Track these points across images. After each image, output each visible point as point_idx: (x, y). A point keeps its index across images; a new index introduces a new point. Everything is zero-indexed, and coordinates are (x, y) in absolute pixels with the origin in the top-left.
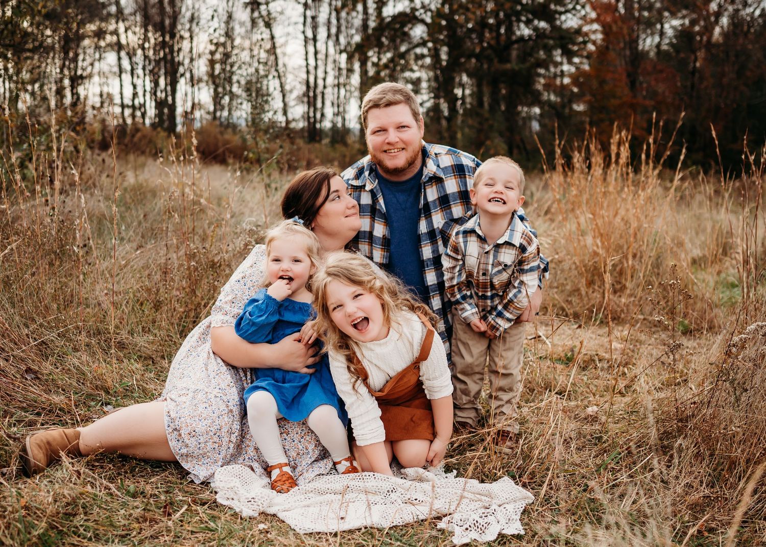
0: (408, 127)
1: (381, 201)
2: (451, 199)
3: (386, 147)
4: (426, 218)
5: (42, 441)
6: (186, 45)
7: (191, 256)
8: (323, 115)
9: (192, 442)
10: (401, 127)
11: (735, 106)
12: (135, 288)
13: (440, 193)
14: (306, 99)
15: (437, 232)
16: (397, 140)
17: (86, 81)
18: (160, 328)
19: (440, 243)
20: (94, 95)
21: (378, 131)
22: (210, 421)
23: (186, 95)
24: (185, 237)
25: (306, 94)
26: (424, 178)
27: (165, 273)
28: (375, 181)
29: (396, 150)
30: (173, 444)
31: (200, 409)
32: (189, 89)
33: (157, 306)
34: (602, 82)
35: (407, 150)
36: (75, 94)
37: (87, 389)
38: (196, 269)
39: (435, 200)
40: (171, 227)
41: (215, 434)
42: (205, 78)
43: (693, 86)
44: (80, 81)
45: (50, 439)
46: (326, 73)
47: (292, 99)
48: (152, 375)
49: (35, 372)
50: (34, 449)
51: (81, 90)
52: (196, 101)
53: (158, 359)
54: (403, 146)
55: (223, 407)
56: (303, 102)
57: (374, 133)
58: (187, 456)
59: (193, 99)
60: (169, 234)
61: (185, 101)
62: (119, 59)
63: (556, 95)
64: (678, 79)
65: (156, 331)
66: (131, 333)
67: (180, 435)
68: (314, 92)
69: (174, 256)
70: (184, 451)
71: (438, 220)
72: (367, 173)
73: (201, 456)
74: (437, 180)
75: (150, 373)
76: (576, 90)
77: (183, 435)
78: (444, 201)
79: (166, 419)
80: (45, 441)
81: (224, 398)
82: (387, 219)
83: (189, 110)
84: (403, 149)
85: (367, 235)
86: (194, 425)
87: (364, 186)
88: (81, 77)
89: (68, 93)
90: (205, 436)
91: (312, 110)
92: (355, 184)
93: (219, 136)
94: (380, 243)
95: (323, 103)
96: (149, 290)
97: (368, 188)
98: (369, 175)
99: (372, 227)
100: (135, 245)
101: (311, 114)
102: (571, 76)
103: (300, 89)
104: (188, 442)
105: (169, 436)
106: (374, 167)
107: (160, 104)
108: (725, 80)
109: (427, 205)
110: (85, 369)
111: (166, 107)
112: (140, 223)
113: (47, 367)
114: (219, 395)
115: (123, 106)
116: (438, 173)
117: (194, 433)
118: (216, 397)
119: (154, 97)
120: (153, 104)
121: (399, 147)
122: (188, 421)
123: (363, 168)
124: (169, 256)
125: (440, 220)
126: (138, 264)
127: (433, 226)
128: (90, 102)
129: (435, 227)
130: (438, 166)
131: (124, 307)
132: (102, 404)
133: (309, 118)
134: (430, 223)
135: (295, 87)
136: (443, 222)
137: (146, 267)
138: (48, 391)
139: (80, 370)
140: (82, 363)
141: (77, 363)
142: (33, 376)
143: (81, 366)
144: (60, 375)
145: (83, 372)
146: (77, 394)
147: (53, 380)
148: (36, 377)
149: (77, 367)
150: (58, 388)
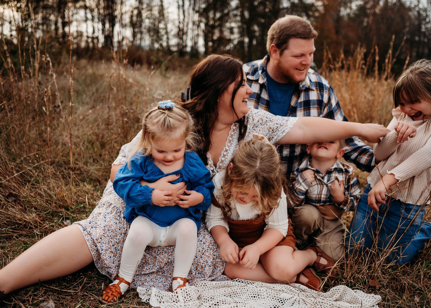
4: (293, 113)
6: (119, 7)
7: (124, 115)
12: (88, 134)
18: (104, 160)
24: (119, 102)
25: (178, 33)
26: (302, 87)
27: (108, 125)
28: (265, 79)
32: (121, 29)
33: (103, 146)
36: (64, 30)
37: (52, 208)
38: (127, 122)
40: (111, 96)
42: (129, 24)
44: (67, 24)
46: (188, 23)
47: (171, 35)
49: (15, 196)
51: (67, 29)
52: (124, 36)
53: (103, 181)
56: (177, 37)
57: (296, 56)
60: (110, 100)
62: (86, 13)
65: (101, 162)
66: (86, 163)
69: (113, 113)
72: (260, 72)
75: (98, 191)
82: (269, 106)
83: (121, 40)
87: (258, 80)
88: (67, 22)
89: (61, 29)
91: (181, 41)
92: (251, 78)
93: (136, 53)
95: (187, 38)
96: (97, 135)
97: (261, 82)
98: (262, 73)
100: (90, 106)
101: (181, 43)
103: (175, 31)
107: (107, 37)
110: (52, 193)
111: (109, 38)
112: (93, 94)
113: (25, 192)
115: (88, 37)
116: (310, 86)
119: (103, 33)
120: (103, 38)
123: (257, 68)
124: (110, 113)
126: (91, 118)
131: (81, 147)
132: (63, 219)
135: (173, 29)
137: (96, 120)
138: (24, 210)
139: (48, 194)
140: (49, 189)
141: (46, 189)
142: (13, 199)
143: (48, 191)
144: (34, 198)
145: (50, 195)
146: (45, 211)
147: (29, 202)
148: (17, 199)
149: (45, 191)
150: (32, 208)
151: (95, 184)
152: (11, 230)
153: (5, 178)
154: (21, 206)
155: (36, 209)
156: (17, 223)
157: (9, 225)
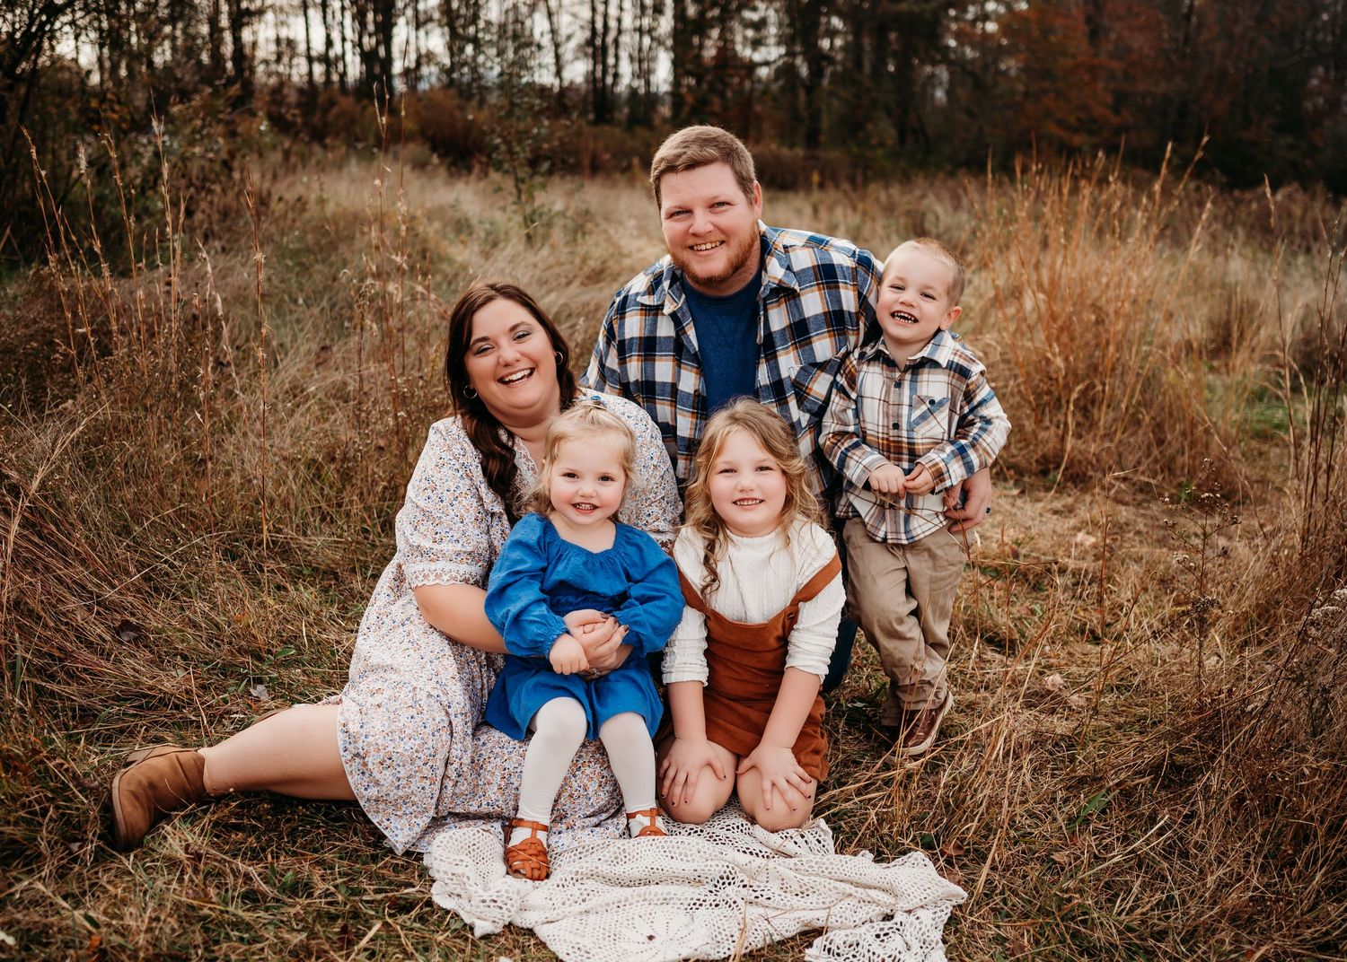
0: (728, 204)
1: (691, 333)
2: (811, 326)
3: (691, 241)
4: (767, 361)
5: (140, 783)
7: (398, 400)
8: (616, 76)
9: (386, 777)
10: (716, 205)
11: (1250, 71)
13: (794, 316)
14: (590, 50)
15: (787, 385)
16: (710, 227)
17: (255, 19)
18: (349, 516)
19: (793, 404)
20: (267, 40)
21: (678, 213)
22: (418, 742)
23: (407, 42)
25: (590, 42)
26: (763, 292)
28: (679, 298)
29: (709, 246)
30: (353, 780)
31: (403, 720)
32: (413, 34)
34: (1046, 32)
35: (728, 245)
36: (237, 40)
37: (223, 654)
39: (784, 329)
41: (425, 764)
42: (436, 15)
43: (1187, 39)
44: (245, 20)
45: (155, 777)
46: (621, 9)
47: (568, 50)
48: (334, 611)
49: (137, 628)
50: (126, 802)
51: (246, 35)
52: (423, 51)
53: (346, 574)
54: (722, 237)
55: (440, 716)
56: (586, 55)
57: (671, 216)
58: (377, 801)
59: (418, 49)
61: (405, 54)
63: (973, 47)
64: (1165, 26)
65: (341, 523)
66: (302, 529)
67: (365, 765)
68: (603, 41)
70: (373, 792)
71: (789, 364)
72: (666, 284)
73: (400, 801)
74: (785, 294)
75: (332, 605)
76: (1005, 42)
77: (370, 766)
78: (800, 332)
79: (341, 736)
80: (145, 782)
81: (443, 698)
82: (701, 363)
83: (413, 65)
84: (722, 242)
85: (668, 389)
86: (390, 749)
87: (662, 306)
88: (248, 13)
89: (228, 36)
90: (408, 767)
91: (599, 68)
92: (647, 303)
93: (458, 114)
94: (690, 402)
95: (617, 57)
97: (668, 309)
98: (670, 287)
99: (677, 375)
101: (599, 74)
102: (998, 18)
103: (581, 36)
104: (378, 776)
105: (347, 768)
106: (678, 272)
107: (368, 57)
108: (1238, 29)
109: (769, 336)
110: (220, 619)
111: (376, 62)
113: (159, 617)
114: (434, 693)
115: (310, 60)
116: (786, 280)
117: (389, 762)
118: (430, 696)
119: (358, 50)
120: (358, 59)
121: (713, 239)
122: (380, 742)
123: (661, 274)
125: (793, 364)
127: (779, 375)
128: (261, 54)
129: (784, 375)
130: (789, 268)
131: (290, 482)
132: (249, 683)
133: (595, 80)
134: (774, 369)
135: (574, 32)
136: (797, 368)
138: (158, 662)
139: (212, 620)
140: (214, 607)
141: (207, 609)
142: (133, 634)
143: (213, 615)
144: (180, 631)
145: (217, 625)
146: (207, 664)
147: (167, 642)
148: (139, 636)
149: (206, 616)
150: (175, 655)
151: (325, 583)
152: (131, 712)
153: (113, 587)
154: (151, 652)
155: (185, 658)
156: (145, 696)
157: (125, 700)
